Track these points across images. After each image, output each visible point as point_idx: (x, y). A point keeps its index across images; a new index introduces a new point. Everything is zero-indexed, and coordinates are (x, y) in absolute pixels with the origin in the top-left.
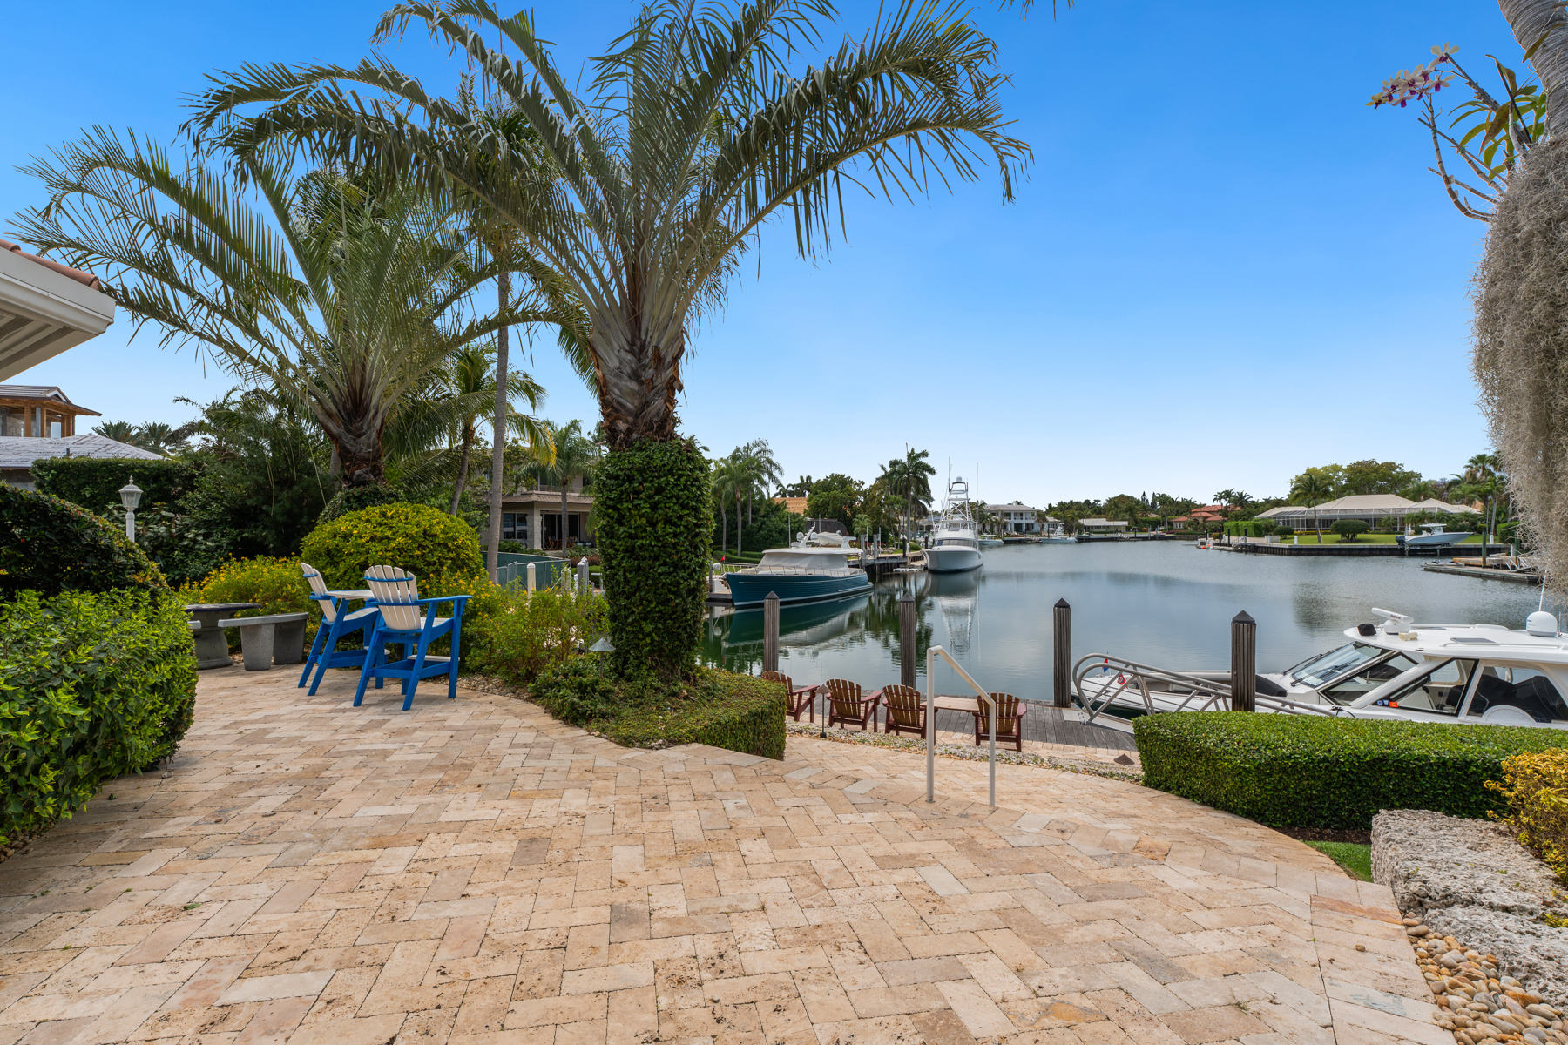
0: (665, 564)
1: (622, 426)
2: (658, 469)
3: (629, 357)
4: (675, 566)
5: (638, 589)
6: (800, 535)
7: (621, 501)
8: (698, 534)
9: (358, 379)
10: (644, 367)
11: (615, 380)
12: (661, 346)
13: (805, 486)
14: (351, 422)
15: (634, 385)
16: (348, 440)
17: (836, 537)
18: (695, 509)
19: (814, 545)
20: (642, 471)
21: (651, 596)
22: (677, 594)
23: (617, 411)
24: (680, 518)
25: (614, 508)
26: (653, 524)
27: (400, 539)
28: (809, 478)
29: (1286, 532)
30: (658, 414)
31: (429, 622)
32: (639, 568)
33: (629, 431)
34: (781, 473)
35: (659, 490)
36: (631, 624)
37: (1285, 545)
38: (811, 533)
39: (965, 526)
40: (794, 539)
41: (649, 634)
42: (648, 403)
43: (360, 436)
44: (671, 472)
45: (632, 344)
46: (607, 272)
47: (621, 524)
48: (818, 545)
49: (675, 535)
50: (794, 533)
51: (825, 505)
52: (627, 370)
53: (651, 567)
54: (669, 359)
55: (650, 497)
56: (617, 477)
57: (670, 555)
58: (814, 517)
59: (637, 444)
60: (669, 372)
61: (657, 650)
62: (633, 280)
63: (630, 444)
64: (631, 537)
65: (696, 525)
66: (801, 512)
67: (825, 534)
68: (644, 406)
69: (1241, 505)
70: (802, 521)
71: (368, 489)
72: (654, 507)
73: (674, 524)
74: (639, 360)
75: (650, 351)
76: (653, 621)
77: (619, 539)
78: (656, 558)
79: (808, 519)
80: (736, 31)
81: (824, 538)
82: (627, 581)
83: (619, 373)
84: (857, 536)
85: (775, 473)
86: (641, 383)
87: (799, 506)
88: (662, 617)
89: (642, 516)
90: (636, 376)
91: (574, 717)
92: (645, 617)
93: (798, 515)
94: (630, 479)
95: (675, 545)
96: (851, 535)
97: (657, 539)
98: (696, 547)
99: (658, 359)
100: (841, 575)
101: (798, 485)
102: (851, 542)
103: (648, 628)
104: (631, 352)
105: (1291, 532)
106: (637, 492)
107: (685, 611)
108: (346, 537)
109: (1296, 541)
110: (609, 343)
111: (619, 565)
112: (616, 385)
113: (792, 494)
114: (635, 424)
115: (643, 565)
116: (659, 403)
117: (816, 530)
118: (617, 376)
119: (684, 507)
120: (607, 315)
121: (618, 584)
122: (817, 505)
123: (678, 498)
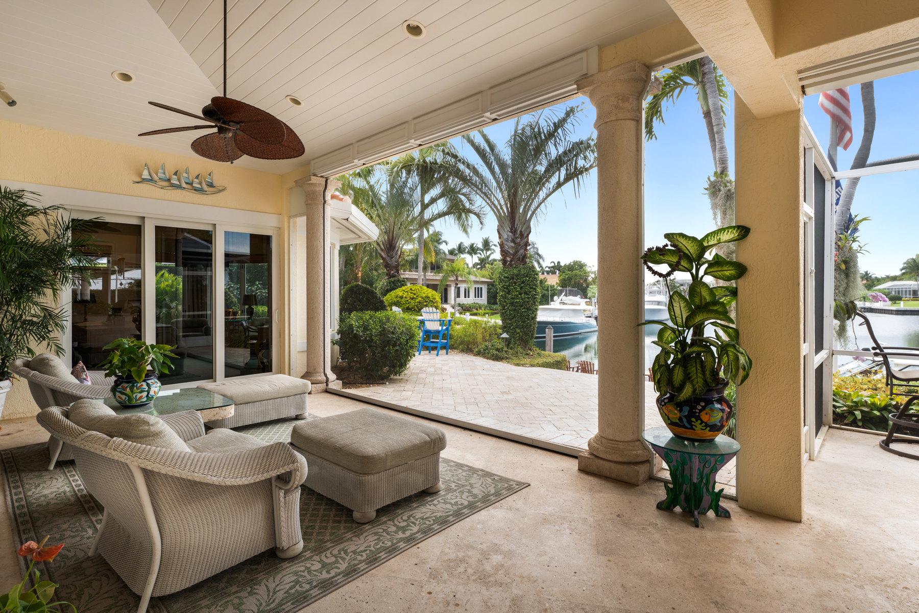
0: (524, 308)
1: (508, 259)
2: (523, 275)
3: (511, 234)
4: (527, 309)
5: (514, 317)
6: (555, 298)
7: (509, 286)
8: (535, 298)
9: (391, 235)
10: (516, 238)
11: (506, 243)
12: (523, 230)
13: (556, 268)
14: (389, 252)
15: (512, 244)
16: (388, 259)
17: (577, 299)
18: (535, 289)
19: (564, 304)
20: (517, 275)
21: (519, 320)
22: (528, 319)
23: (507, 254)
24: (530, 292)
25: (507, 288)
26: (520, 294)
27: (420, 299)
28: (559, 263)
29: (895, 299)
30: (522, 255)
31: (442, 328)
32: (515, 310)
33: (511, 261)
34: (544, 261)
35: (523, 282)
36: (512, 330)
37: (894, 308)
38: (562, 297)
39: (660, 293)
40: (552, 300)
41: (518, 333)
42: (518, 251)
43: (392, 258)
44: (527, 276)
45: (511, 229)
46: (502, 202)
47: (509, 294)
48: (566, 304)
49: (528, 298)
50: (552, 296)
51: (570, 279)
52: (510, 239)
53: (520, 309)
54: (525, 235)
55: (520, 285)
56: (508, 278)
57: (526, 305)
58: (562, 287)
59: (514, 266)
60: (526, 240)
61: (521, 339)
62: (511, 206)
63: (511, 265)
64: (512, 298)
65: (535, 295)
66: (555, 284)
67: (571, 297)
68: (516, 252)
69: (867, 279)
70: (556, 289)
71: (396, 279)
72: (521, 288)
73: (527, 294)
74: (514, 235)
75: (518, 232)
76: (520, 328)
77: (508, 299)
78: (521, 306)
79: (559, 288)
80: (555, 124)
81: (570, 300)
82: (511, 314)
83: (507, 240)
84: (590, 298)
85: (541, 261)
86: (515, 244)
87: (553, 280)
88: (523, 327)
89: (517, 291)
90: (513, 241)
91: (497, 358)
92: (517, 327)
93: (554, 286)
94: (513, 278)
95: (528, 302)
96: (586, 297)
97: (522, 300)
98: (535, 302)
99: (522, 235)
100: (580, 322)
101: (552, 267)
102: (586, 302)
103: (518, 331)
104: (511, 232)
105: (900, 299)
106: (515, 283)
107: (531, 325)
108: (402, 297)
109: (902, 305)
110: (504, 230)
111: (508, 308)
112: (506, 245)
113: (548, 273)
114: (513, 258)
115: (517, 308)
116: (522, 251)
117: (566, 295)
118: (507, 241)
119: (531, 288)
120: (503, 219)
121: (507, 315)
122: (564, 280)
123: (529, 285)
